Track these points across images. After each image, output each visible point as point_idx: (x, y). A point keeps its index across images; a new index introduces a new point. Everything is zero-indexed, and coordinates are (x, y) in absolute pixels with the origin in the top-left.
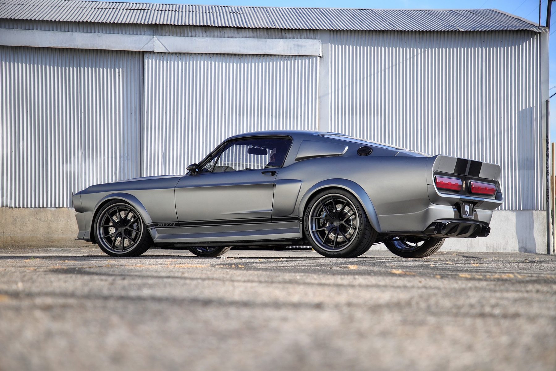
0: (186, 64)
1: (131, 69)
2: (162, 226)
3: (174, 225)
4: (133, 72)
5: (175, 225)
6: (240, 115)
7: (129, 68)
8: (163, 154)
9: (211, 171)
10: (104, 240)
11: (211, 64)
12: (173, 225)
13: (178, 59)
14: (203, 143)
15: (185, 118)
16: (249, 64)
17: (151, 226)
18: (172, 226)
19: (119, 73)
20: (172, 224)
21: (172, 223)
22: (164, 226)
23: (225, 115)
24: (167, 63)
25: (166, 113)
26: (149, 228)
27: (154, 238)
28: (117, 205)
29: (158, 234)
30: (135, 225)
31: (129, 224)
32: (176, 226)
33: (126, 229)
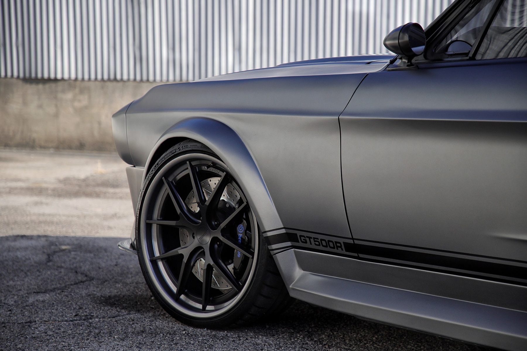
2: (308, 245)
3: (341, 247)
5: (343, 247)
9: (471, 55)
10: (161, 264)
12: (338, 247)
17: (279, 238)
18: (335, 250)
20: (337, 245)
21: (334, 239)
22: (313, 246)
26: (274, 246)
27: (291, 280)
28: (191, 160)
29: (304, 270)
30: (241, 230)
31: (223, 225)
32: (348, 253)
33: (215, 240)
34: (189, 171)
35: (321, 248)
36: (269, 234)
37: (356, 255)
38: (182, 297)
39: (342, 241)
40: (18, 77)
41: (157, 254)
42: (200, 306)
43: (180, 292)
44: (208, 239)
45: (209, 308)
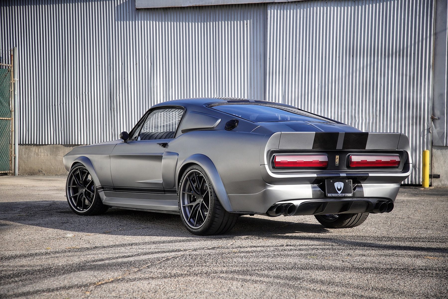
0: (304, 11)
1: (257, 19)
2: (106, 190)
4: (258, 22)
5: (112, 189)
6: (353, 56)
7: (255, 19)
8: (283, 96)
10: (72, 198)
11: (327, 9)
13: (297, 6)
14: (318, 84)
15: (302, 62)
16: (363, 6)
17: (100, 188)
19: (247, 24)
23: (339, 57)
24: (287, 11)
25: (286, 58)
26: (99, 191)
27: (103, 200)
28: (79, 168)
29: (106, 196)
30: (92, 188)
31: (87, 186)
32: (114, 190)
33: (86, 190)
34: (79, 172)
35: (109, 190)
36: (97, 187)
37: (115, 191)
38: (78, 207)
39: (112, 187)
40: (62, 144)
41: (71, 195)
42: (82, 210)
43: (77, 206)
44: (84, 190)
45: (84, 210)
